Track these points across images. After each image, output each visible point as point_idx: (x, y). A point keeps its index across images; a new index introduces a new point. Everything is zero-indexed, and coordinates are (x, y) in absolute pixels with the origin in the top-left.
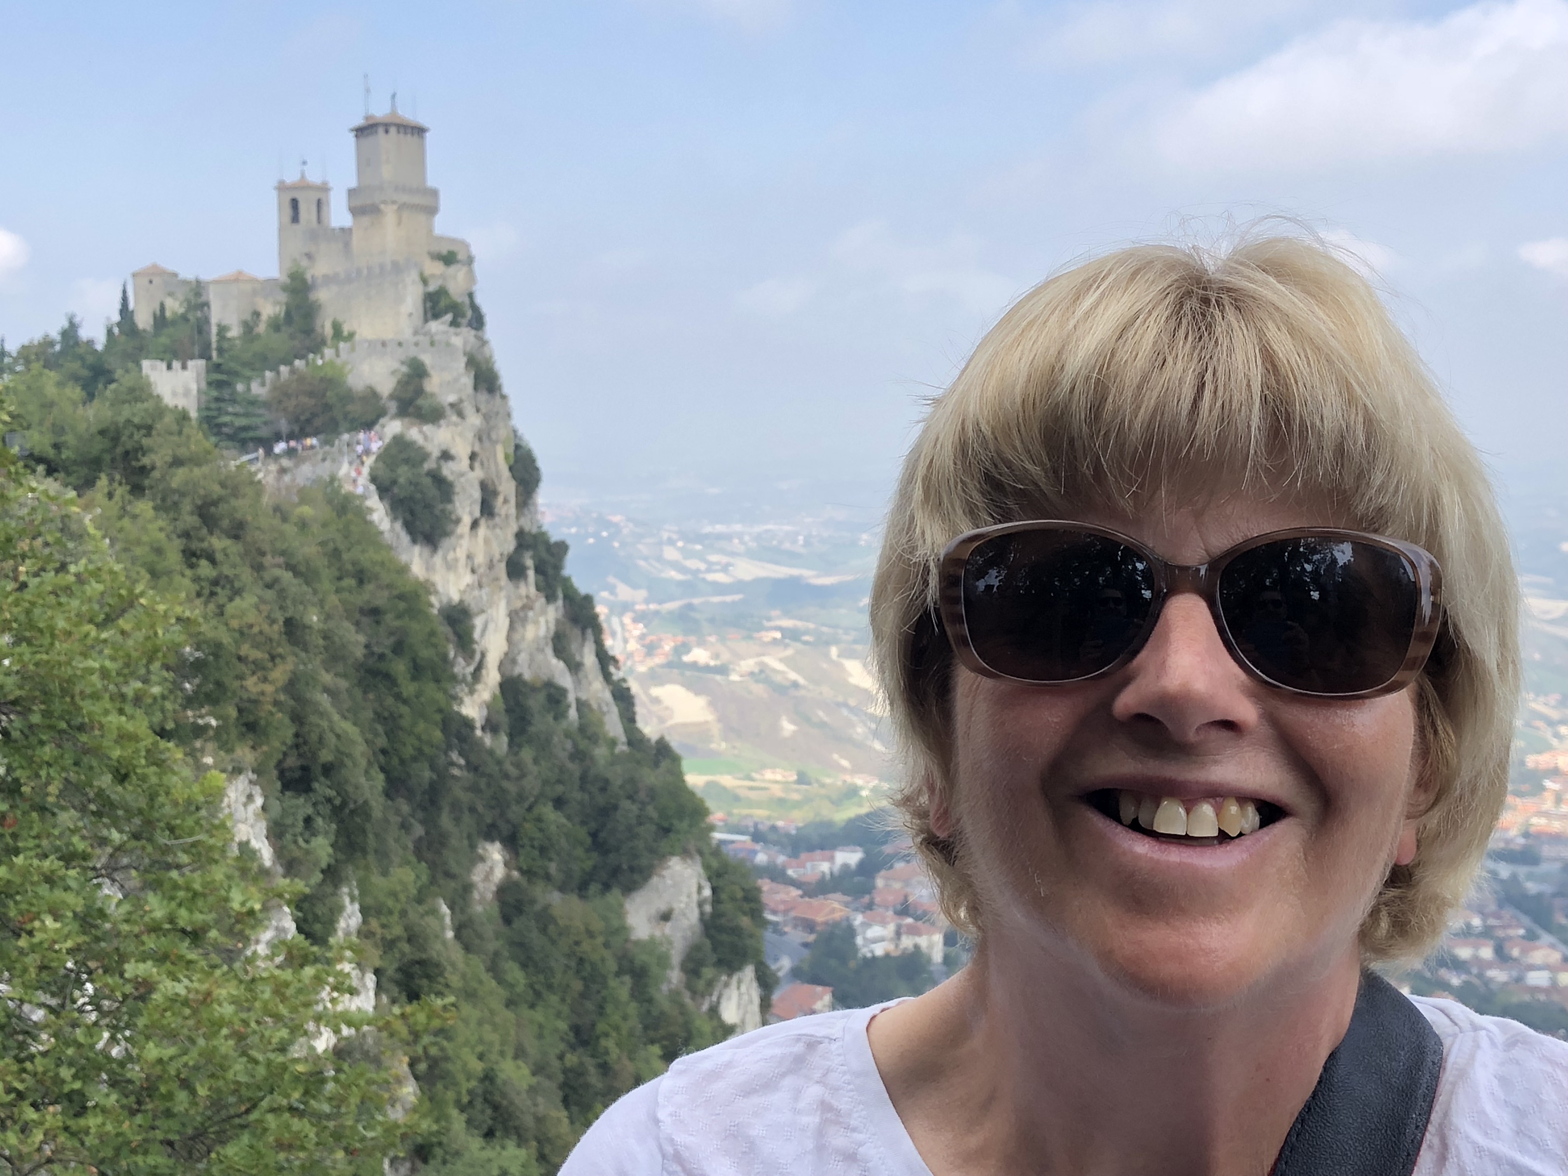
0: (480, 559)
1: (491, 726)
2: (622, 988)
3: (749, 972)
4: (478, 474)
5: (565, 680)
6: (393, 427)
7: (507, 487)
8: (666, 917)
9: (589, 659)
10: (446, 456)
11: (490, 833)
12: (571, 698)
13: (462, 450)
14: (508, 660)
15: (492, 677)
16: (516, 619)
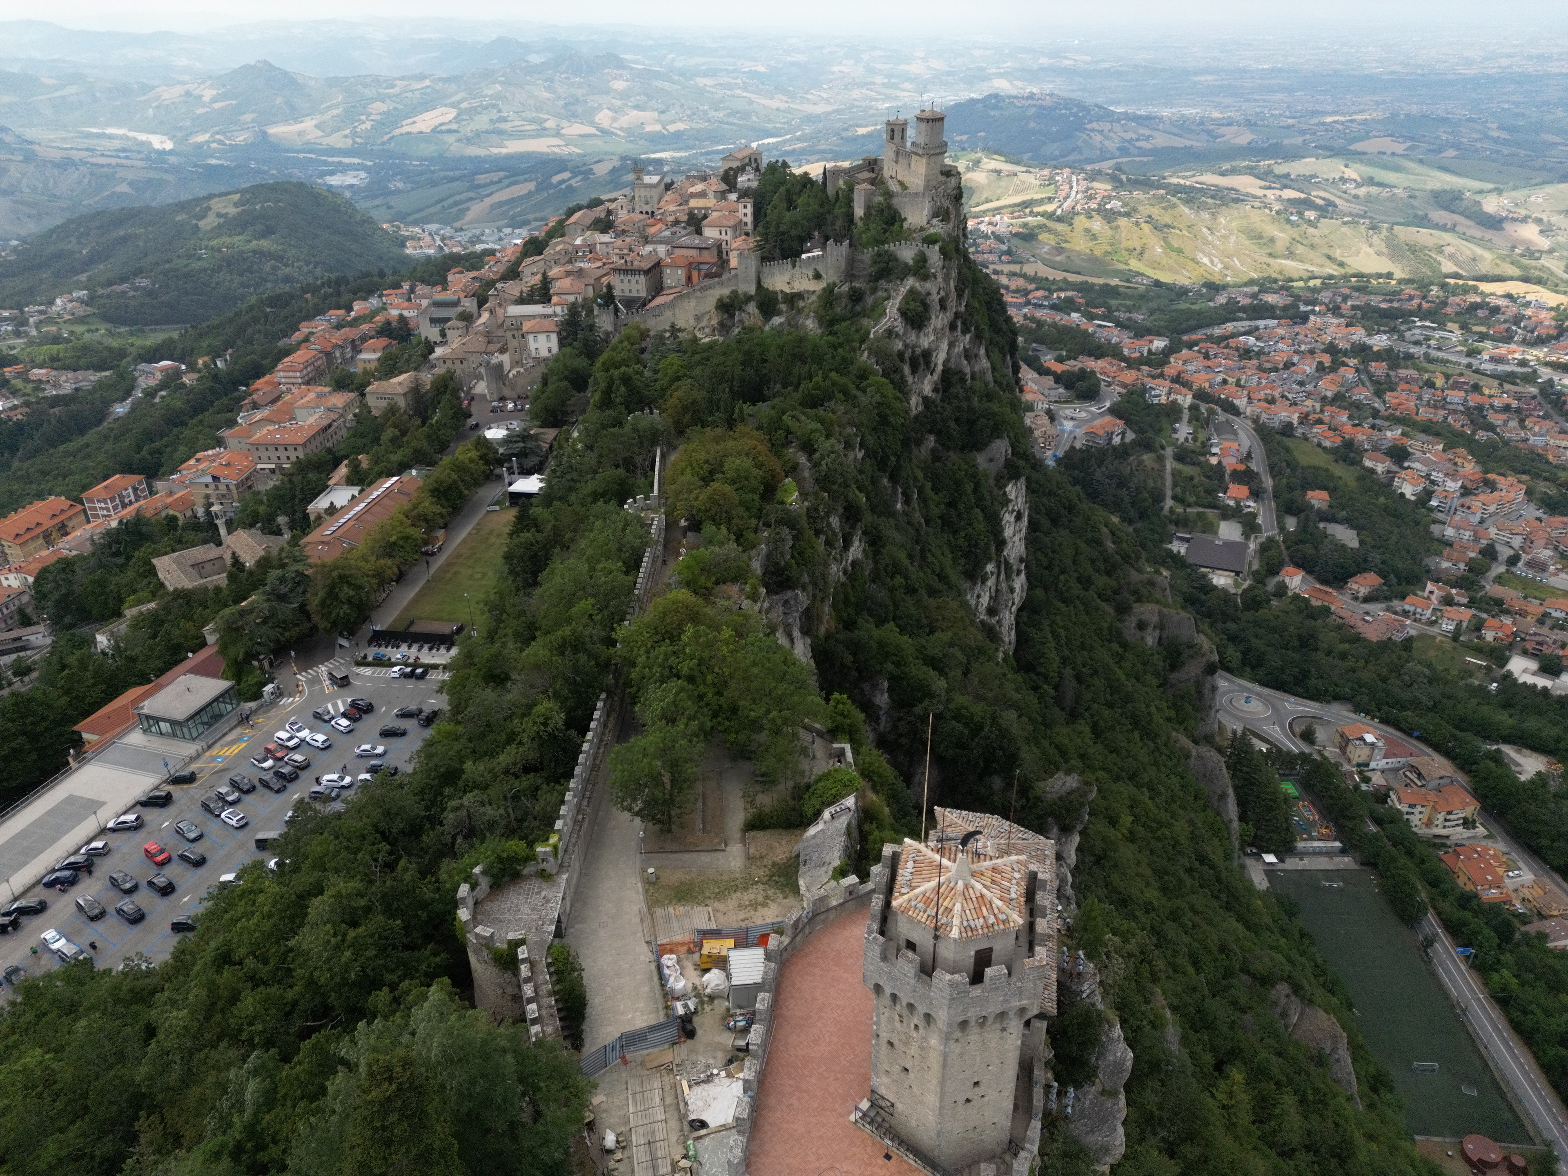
0: (939, 326)
1: (935, 390)
2: (969, 488)
3: (1023, 479)
4: (942, 293)
5: (968, 370)
6: (910, 282)
7: (954, 295)
8: (991, 460)
9: (982, 351)
10: (929, 294)
11: (930, 432)
12: (968, 376)
13: (934, 291)
14: (947, 361)
15: (940, 368)
16: (951, 345)
